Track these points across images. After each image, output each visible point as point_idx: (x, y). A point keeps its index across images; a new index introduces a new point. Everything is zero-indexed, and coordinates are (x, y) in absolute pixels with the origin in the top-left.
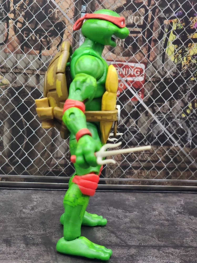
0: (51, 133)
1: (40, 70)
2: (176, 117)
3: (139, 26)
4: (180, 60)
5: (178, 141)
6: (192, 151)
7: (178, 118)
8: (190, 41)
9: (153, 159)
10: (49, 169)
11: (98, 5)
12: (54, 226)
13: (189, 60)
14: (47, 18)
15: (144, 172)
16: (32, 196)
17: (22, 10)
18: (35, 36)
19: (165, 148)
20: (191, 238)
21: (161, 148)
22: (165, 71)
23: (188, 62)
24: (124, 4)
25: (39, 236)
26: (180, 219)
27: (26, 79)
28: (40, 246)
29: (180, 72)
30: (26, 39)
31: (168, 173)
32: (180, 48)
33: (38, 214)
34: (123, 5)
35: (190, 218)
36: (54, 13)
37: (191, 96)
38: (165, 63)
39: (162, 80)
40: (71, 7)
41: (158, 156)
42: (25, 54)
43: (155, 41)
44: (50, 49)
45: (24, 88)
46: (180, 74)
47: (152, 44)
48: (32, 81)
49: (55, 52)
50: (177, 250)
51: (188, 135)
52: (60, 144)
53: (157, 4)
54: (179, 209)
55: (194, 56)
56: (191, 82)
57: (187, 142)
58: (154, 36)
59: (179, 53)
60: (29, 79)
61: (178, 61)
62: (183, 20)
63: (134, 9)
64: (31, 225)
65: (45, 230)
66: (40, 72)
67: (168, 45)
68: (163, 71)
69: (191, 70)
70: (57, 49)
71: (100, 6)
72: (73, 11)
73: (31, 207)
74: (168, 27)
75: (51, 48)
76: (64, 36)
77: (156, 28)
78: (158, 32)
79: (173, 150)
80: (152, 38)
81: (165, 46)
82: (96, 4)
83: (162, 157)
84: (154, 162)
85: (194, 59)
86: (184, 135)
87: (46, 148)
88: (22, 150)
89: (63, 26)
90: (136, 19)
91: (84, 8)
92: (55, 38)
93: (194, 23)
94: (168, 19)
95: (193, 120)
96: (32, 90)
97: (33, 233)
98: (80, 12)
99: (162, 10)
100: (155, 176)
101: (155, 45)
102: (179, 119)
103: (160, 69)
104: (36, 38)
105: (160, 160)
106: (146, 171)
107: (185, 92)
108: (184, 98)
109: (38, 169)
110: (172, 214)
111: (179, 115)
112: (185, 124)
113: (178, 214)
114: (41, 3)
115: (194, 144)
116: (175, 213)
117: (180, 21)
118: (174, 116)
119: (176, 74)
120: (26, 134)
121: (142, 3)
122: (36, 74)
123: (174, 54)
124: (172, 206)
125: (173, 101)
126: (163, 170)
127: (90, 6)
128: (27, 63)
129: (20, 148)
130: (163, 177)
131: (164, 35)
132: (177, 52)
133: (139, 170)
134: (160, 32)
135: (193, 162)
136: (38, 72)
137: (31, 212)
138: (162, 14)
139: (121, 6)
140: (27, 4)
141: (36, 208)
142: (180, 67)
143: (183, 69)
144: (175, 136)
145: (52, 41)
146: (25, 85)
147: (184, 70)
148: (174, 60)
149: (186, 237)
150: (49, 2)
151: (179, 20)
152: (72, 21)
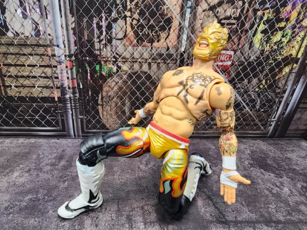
1: (152, 59)
3: (235, 18)
6: (257, 113)
7: (252, 91)
8: (276, 30)
13: (272, 46)
14: (158, 15)
17: (137, 8)
18: (148, 31)
22: (249, 56)
23: (270, 48)
27: (141, 67)
29: (262, 56)
30: (141, 34)
32: (266, 36)
36: (164, 10)
37: (267, 75)
38: (251, 50)
39: (246, 63)
40: (179, 3)
42: (140, 46)
43: (247, 31)
44: (160, 42)
45: (139, 73)
46: (261, 58)
47: (243, 34)
48: (145, 67)
49: (163, 44)
55: (277, 43)
56: (269, 64)
57: (255, 107)
59: (264, 41)
60: (143, 66)
61: (262, 48)
62: (275, 11)
63: (233, 2)
67: (257, 34)
69: (271, 54)
70: (165, 42)
71: (203, 1)
72: (180, 7)
74: (260, 18)
76: (171, 30)
77: (249, 20)
78: (250, 23)
80: (243, 30)
81: (254, 36)
85: (275, 45)
86: (254, 103)
89: (171, 21)
90: (233, 12)
91: (189, 3)
92: (164, 32)
93: (284, 13)
94: (261, 11)
96: (145, 74)
98: (186, 7)
99: (258, 2)
101: (246, 34)
103: (246, 54)
104: (148, 33)
107: (262, 72)
108: (260, 77)
111: (253, 89)
112: (257, 96)
113: (251, 167)
115: (260, 109)
116: (248, 165)
117: (272, 12)
118: (249, 90)
119: (258, 58)
122: (148, 62)
123: (260, 41)
124: (243, 157)
125: (251, 79)
127: (195, 2)
128: (142, 53)
131: (255, 26)
132: (262, 40)
134: (252, 23)
136: (150, 60)
138: (257, 6)
140: (141, 2)
142: (262, 52)
143: (265, 54)
144: (247, 104)
145: (161, 34)
146: (140, 70)
148: (258, 47)
152: (178, 17)
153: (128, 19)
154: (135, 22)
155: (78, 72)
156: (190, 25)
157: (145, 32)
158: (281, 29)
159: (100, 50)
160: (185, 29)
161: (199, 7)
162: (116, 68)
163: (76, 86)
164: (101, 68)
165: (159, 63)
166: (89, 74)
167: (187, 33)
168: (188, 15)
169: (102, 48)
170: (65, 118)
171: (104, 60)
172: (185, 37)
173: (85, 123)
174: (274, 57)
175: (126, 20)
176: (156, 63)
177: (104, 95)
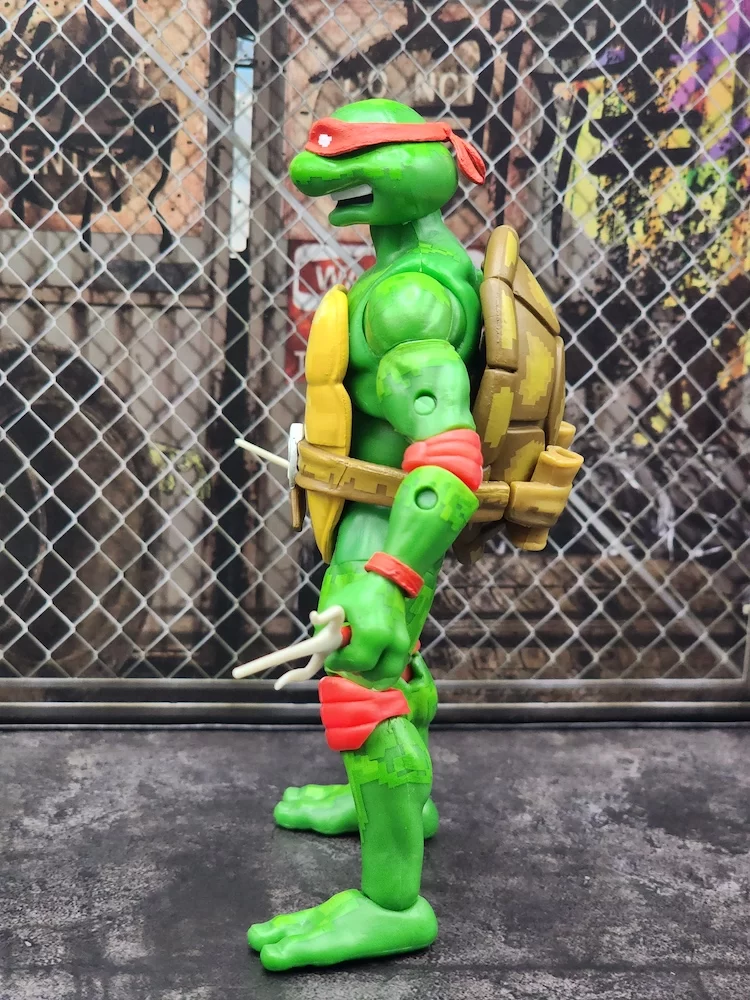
0: (137, 520)
1: (89, 287)
2: (612, 446)
3: (459, 111)
4: (618, 235)
5: (623, 535)
6: (675, 572)
7: (619, 449)
8: (656, 161)
9: (526, 606)
10: (135, 651)
11: (298, 37)
12: (126, 889)
13: (657, 230)
14: (107, 92)
15: (492, 655)
16: (68, 758)
17: (12, 64)
18: (64, 162)
19: (572, 566)
20: (635, 927)
21: (557, 564)
22: (563, 277)
23: (652, 238)
24: (398, 28)
25: (60, 935)
26: (610, 846)
27: (37, 324)
28: (56, 977)
29: (623, 276)
30: (32, 173)
31: (587, 658)
32: (618, 187)
33: (77, 837)
34: (397, 31)
35: (650, 842)
36: (134, 73)
37: (669, 367)
38: (563, 245)
40: (198, 48)
41: (549, 596)
42: (30, 226)
43: (524, 165)
44: (124, 208)
45: (29, 356)
46: (623, 287)
47: (510, 176)
48: (58, 328)
49: (141, 218)
50: (567, 981)
51: (659, 511)
52: (176, 559)
53: (528, 25)
54: (615, 801)
55: (675, 217)
56: (665, 312)
57: (656, 538)
58: (517, 146)
59: (614, 207)
60: (47, 323)
61: (611, 237)
62: (630, 81)
63: (439, 46)
64: (42, 883)
65: (87, 908)
66: (87, 293)
67: (574, 176)
68: (556, 274)
69: (662, 267)
70: (150, 208)
71: (306, 38)
72: (204, 61)
73: (58, 806)
74: (572, 109)
75: (126, 203)
76: (175, 155)
77: (526, 117)
78: (533, 129)
79: (604, 571)
80: (508, 154)
81: (562, 181)
82: (290, 31)
83: (564, 597)
84: (533, 616)
85: (672, 228)
86: (643, 513)
87: (121, 577)
88: (32, 587)
89: (170, 121)
90: (446, 85)
91: (246, 49)
92: (142, 167)
93: (672, 93)
94: (568, 81)
95: (678, 458)
96: (59, 364)
97: (40, 922)
98: (232, 65)
99: (546, 45)
100: (537, 670)
101: (523, 179)
102: (623, 455)
103: (545, 267)
104: (67, 169)
105: (556, 609)
106: (501, 650)
107: (642, 353)
108: (639, 375)
109: (96, 653)
110: (584, 823)
111: (621, 439)
112: (647, 473)
113: (606, 823)
114: (81, 36)
115: (685, 547)
116: (597, 817)
117: (618, 85)
118: (602, 445)
119: (607, 285)
120: (45, 526)
121: (468, 21)
122: (74, 301)
123: (596, 210)
124: (590, 789)
125: (599, 388)
126: (569, 648)
127: (269, 42)
128: (37, 261)
129: (26, 581)
130: (569, 671)
131: (556, 142)
132: (606, 202)
133: (475, 650)
134: (540, 130)
135: (681, 614)
136: (79, 295)
137: (53, 827)
138: (546, 62)
139: (389, 38)
140: (30, 43)
141: (75, 812)
142: (620, 258)
143: (634, 268)
144: (609, 518)
145: (129, 176)
146: (33, 344)
147: (636, 271)
148: (596, 235)
149: (615, 925)
150: (113, 30)
151: (614, 82)
152: (202, 101)
156: (258, 137)
157: (50, 165)
158: (679, 156)
160: (236, 153)
161: (290, 63)
165: (127, 308)
167: (248, 171)
168: (244, 95)
172: (240, 187)
174: (682, 280)
176: (111, 305)
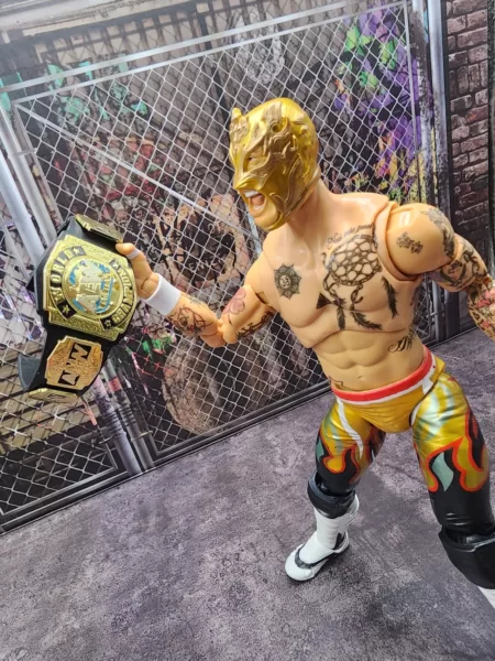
153: (168, 259)
154: (180, 259)
155: (117, 366)
159: (141, 318)
162: (174, 334)
163: (120, 387)
164: (151, 344)
166: (135, 362)
169: (143, 314)
170: (117, 448)
171: (152, 330)
173: (153, 441)
175: (165, 262)
177: (169, 384)
